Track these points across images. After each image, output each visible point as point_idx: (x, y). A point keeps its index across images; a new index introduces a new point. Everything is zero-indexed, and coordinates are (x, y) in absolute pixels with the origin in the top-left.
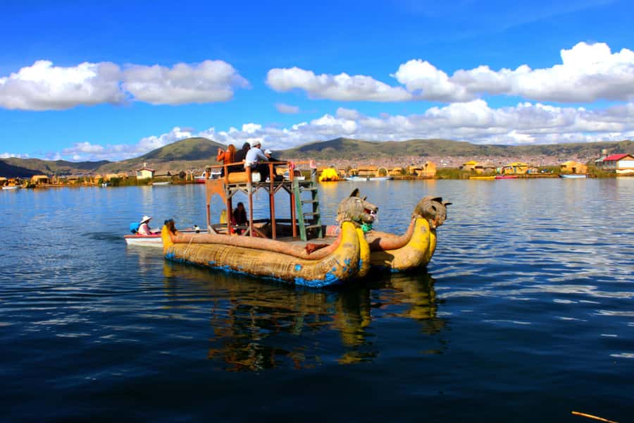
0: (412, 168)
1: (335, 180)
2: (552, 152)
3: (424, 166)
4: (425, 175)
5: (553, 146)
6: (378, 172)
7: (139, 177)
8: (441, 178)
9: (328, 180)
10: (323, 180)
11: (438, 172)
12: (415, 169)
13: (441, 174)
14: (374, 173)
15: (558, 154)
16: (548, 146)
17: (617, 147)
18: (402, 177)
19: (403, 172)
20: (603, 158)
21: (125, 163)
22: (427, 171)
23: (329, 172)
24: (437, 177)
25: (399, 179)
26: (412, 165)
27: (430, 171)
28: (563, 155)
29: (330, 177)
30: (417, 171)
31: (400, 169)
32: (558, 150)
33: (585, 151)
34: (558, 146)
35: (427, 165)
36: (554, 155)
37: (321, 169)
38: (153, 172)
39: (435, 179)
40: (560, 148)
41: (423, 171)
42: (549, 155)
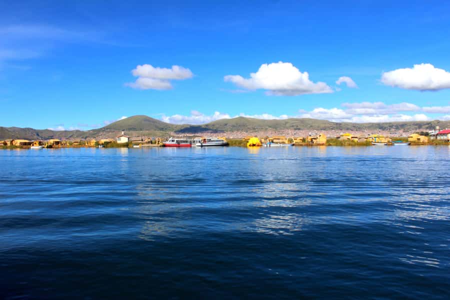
0: (310, 138)
1: (258, 146)
2: (385, 128)
3: (318, 136)
4: (319, 143)
5: (386, 123)
6: (287, 141)
7: (119, 142)
8: (330, 145)
9: (254, 145)
10: (250, 146)
11: (328, 141)
12: (312, 139)
13: (329, 143)
14: (285, 141)
15: (390, 129)
16: (383, 124)
17: (430, 125)
18: (303, 144)
19: (304, 140)
20: (437, 132)
21: (91, 132)
22: (321, 140)
23: (254, 140)
24: (327, 144)
25: (301, 145)
26: (310, 136)
27: (322, 139)
28: (393, 130)
29: (255, 143)
30: (314, 140)
31: (302, 138)
32: (390, 126)
33: (409, 127)
34: (390, 123)
35: (320, 136)
36: (387, 130)
37: (248, 138)
38: (129, 138)
39: (326, 145)
40: (391, 125)
41: (318, 140)
42: (383, 130)
